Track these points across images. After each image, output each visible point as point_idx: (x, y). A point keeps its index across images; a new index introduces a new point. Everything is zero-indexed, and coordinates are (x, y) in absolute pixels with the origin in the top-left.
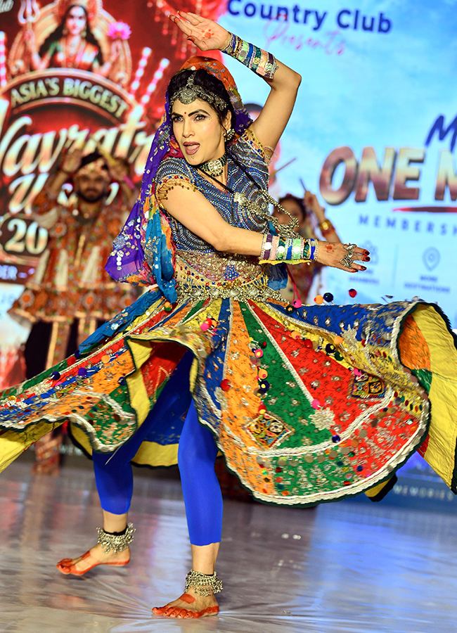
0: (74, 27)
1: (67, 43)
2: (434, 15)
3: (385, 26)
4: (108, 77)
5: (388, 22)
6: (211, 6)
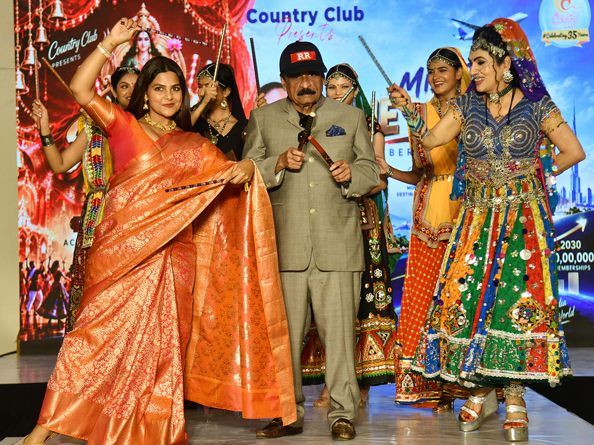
0: (143, 47)
1: (139, 58)
3: (359, 15)
5: (361, 12)
6: (236, 19)
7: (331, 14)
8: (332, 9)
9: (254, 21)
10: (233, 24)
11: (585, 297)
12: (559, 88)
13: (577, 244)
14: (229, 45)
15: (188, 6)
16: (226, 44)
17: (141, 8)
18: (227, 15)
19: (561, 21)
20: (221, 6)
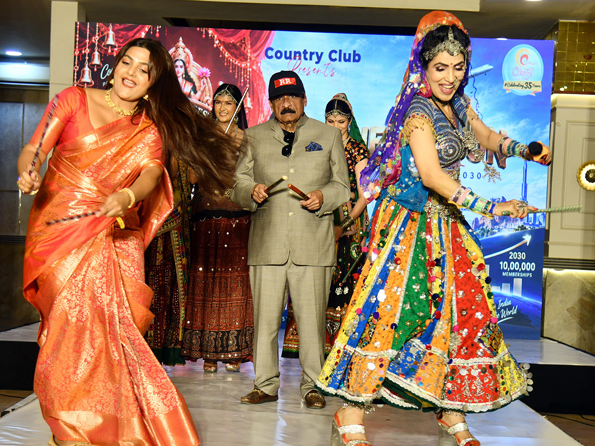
2: (385, 49)
3: (357, 58)
4: (199, 100)
5: (359, 55)
6: (256, 54)
7: (334, 56)
8: (335, 52)
9: (271, 57)
10: (253, 59)
11: (526, 299)
12: (516, 128)
13: (522, 255)
14: (249, 75)
15: (217, 42)
16: (247, 75)
17: (178, 41)
18: (249, 51)
19: (519, 74)
20: (244, 43)
